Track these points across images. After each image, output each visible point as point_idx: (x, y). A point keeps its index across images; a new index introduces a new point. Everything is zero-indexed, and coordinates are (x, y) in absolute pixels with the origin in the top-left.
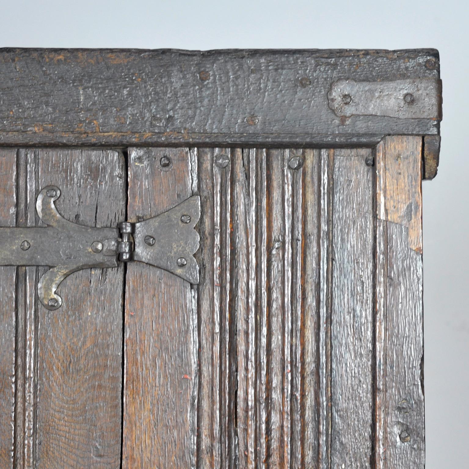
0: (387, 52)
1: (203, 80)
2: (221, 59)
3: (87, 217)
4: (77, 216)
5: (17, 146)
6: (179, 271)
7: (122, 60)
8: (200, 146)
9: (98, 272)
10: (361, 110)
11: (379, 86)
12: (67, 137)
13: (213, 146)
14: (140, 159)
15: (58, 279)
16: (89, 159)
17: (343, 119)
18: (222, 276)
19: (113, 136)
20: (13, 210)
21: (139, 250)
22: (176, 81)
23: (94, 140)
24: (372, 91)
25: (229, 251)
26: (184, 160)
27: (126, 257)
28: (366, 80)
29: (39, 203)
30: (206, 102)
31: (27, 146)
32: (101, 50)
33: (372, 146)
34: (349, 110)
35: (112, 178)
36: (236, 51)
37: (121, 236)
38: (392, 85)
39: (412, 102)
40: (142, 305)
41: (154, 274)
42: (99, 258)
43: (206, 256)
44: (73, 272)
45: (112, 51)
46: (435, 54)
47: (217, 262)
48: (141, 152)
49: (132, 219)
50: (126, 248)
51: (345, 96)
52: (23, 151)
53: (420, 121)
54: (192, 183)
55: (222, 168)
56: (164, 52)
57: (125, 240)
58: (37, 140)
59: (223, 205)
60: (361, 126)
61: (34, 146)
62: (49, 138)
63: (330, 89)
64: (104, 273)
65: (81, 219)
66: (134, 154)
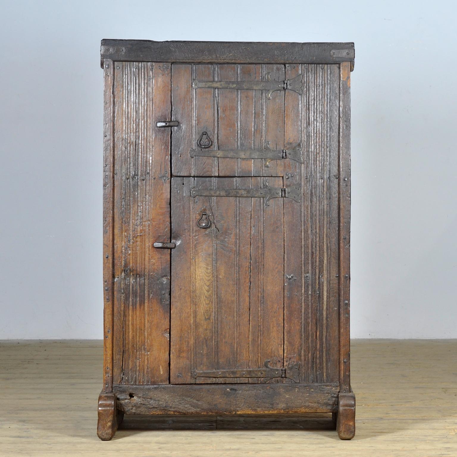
0: (343, 43)
1: (302, 49)
2: (306, 45)
3: (277, 80)
4: (275, 79)
5: (262, 64)
6: (297, 91)
7: (285, 45)
8: (302, 64)
9: (279, 91)
10: (337, 56)
11: (341, 51)
12: (272, 62)
13: (304, 64)
14: (288, 67)
15: (271, 93)
16: (277, 66)
17: (333, 58)
18: (306, 92)
19: (282, 61)
20: (260, 78)
21: (288, 87)
22: (296, 49)
23: (278, 62)
24: (340, 52)
25: (308, 87)
26: (298, 67)
27: (285, 88)
28: (338, 49)
29: (266, 76)
30: (303, 54)
31: (263, 64)
32: (280, 43)
33: (339, 64)
34: (334, 56)
35: (282, 71)
36: (310, 43)
37: (284, 83)
38: (344, 50)
39: (348, 54)
40: (289, 99)
41: (291, 92)
42: (279, 88)
43: (303, 88)
44: (274, 91)
45: (282, 43)
46: (353, 43)
47: (305, 89)
48: (289, 65)
49: (287, 80)
50: (285, 86)
51: (334, 53)
52: (263, 65)
53: (350, 58)
54: (300, 72)
55: (307, 69)
56: (294, 43)
57: (285, 84)
58: (266, 63)
59: (307, 77)
60: (337, 60)
61: (265, 64)
62: (269, 62)
63: (330, 52)
64: (281, 92)
65: (276, 80)
66: (287, 65)
